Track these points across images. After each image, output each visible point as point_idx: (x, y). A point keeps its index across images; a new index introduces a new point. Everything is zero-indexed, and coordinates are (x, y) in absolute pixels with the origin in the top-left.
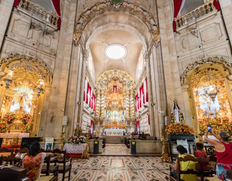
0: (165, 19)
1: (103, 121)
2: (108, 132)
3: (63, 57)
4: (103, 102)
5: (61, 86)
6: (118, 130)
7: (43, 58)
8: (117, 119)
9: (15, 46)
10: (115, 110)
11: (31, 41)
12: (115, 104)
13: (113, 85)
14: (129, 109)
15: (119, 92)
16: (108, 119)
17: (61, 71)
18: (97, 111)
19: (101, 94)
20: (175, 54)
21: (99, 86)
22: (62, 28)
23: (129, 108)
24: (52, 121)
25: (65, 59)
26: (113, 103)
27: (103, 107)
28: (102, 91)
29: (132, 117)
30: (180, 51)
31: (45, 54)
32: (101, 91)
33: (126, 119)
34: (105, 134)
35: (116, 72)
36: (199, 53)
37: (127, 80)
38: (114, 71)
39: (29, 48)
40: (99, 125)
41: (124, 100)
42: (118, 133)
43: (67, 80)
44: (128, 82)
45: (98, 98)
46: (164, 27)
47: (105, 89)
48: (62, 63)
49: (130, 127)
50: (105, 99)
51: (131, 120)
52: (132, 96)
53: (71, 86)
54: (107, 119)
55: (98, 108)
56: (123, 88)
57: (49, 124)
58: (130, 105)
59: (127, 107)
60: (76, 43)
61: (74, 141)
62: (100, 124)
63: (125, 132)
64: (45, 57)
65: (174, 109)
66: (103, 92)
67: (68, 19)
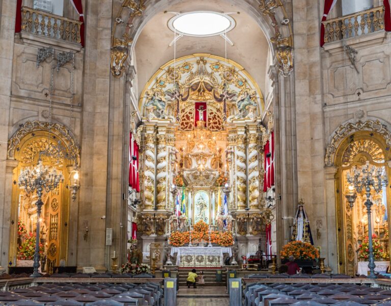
0: (307, 11)
1: (164, 224)
2: (181, 257)
3: (95, 108)
4: (164, 164)
5: (94, 168)
6: (211, 250)
7: (61, 117)
8: (207, 215)
9: (23, 108)
10: (200, 189)
11: (42, 89)
12: (201, 167)
13: (194, 102)
14: (242, 185)
15: (215, 123)
16: (181, 217)
17: (93, 139)
18: (147, 193)
19: (157, 139)
20: (319, 101)
21: (152, 115)
22: (89, 42)
23: (245, 182)
24: (86, 237)
25: (99, 111)
26: (194, 165)
27: (165, 178)
28: (159, 129)
29: (253, 210)
30: (329, 93)
31: (64, 109)
32: (156, 129)
33: (234, 215)
34: (174, 262)
35: (205, 63)
36: (357, 107)
37: (237, 90)
38: (198, 63)
39: (41, 106)
40: (154, 235)
41: (229, 156)
42: (211, 258)
43: (106, 157)
44: (243, 100)
45: (149, 152)
46: (305, 32)
47: (171, 124)
48: (94, 121)
49: (246, 241)
50: (170, 154)
51: (248, 219)
52: (252, 144)
53: (112, 167)
54: (176, 218)
55: (150, 184)
56: (225, 118)
57: (82, 243)
58: (246, 173)
59: (238, 178)
60: (118, 73)
61: (134, 271)
62: (156, 233)
63: (231, 255)
64: (64, 116)
65: (297, 218)
66: (162, 133)
67: (97, 15)
